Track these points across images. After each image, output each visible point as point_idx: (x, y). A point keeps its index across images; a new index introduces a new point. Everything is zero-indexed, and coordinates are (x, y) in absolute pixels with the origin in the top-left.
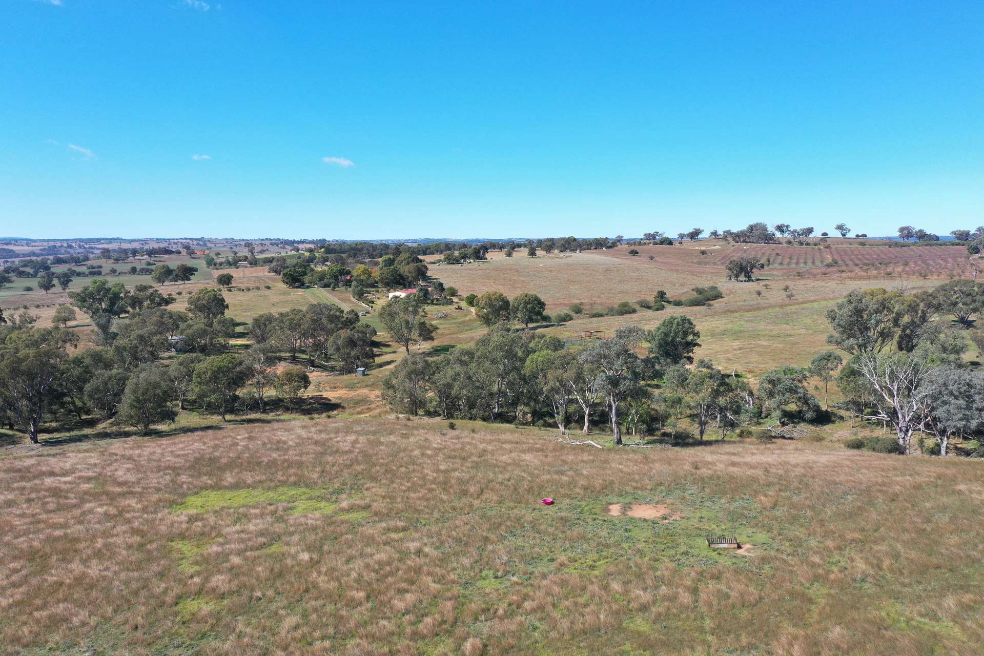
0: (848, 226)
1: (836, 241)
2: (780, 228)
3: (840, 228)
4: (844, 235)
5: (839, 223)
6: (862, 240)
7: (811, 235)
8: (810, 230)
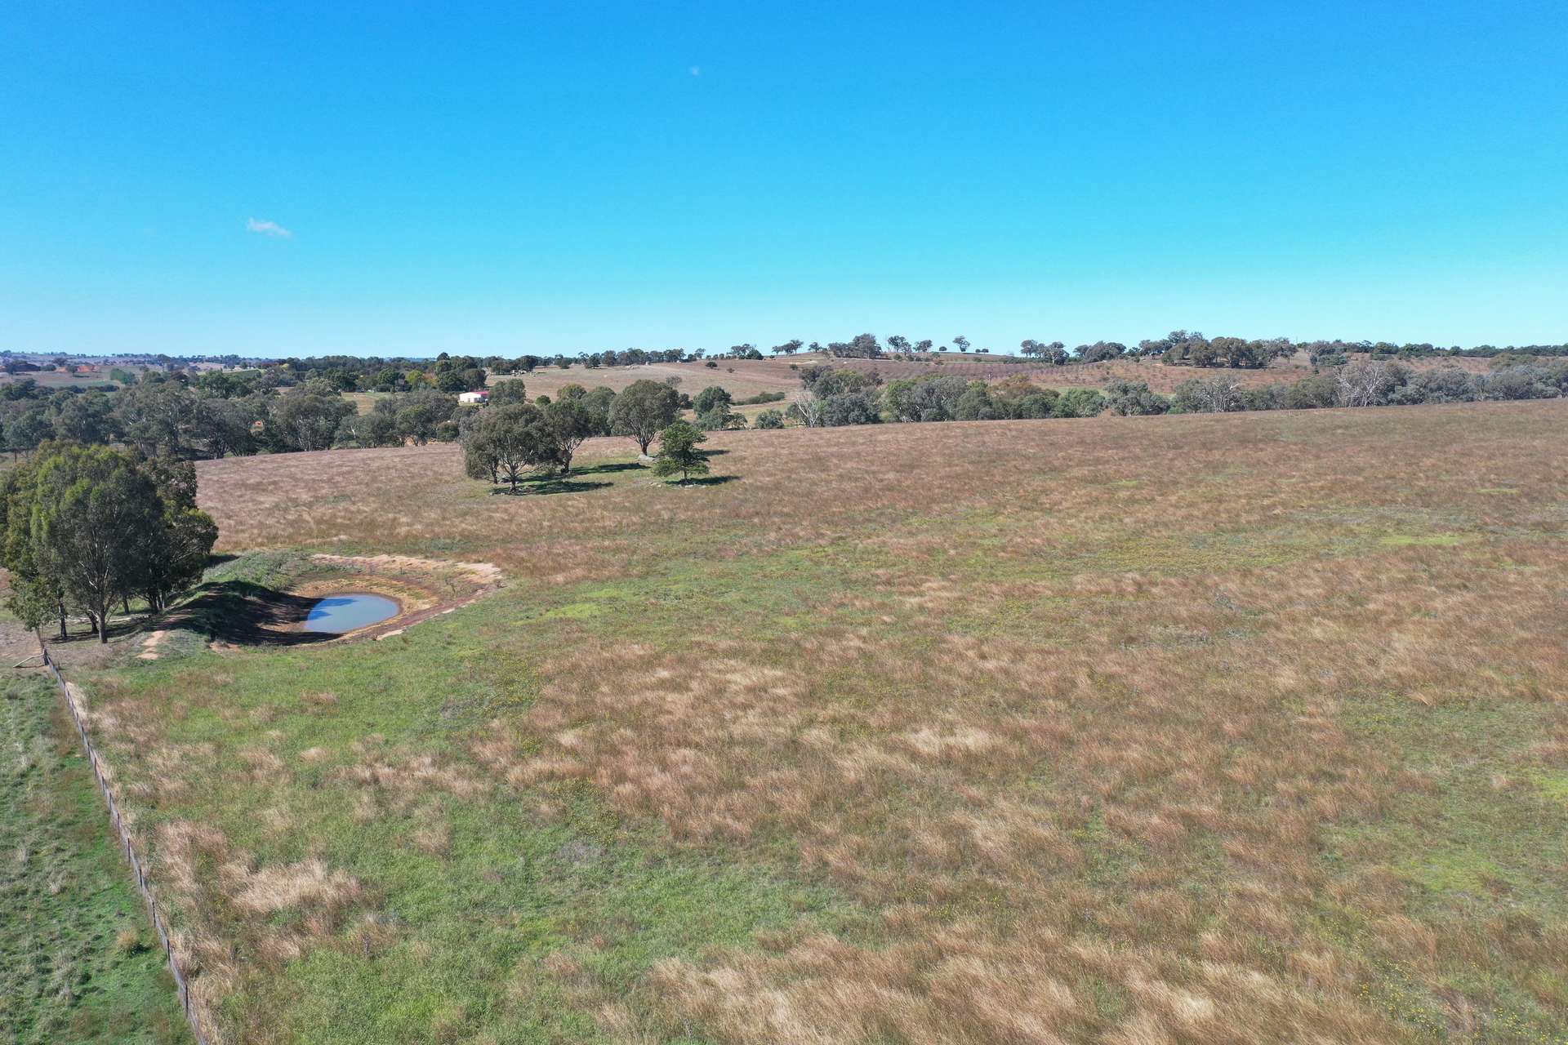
0: (967, 339)
1: (955, 357)
2: (893, 341)
3: (959, 341)
4: (963, 350)
5: (958, 335)
6: (981, 356)
7: (930, 350)
8: (928, 344)
